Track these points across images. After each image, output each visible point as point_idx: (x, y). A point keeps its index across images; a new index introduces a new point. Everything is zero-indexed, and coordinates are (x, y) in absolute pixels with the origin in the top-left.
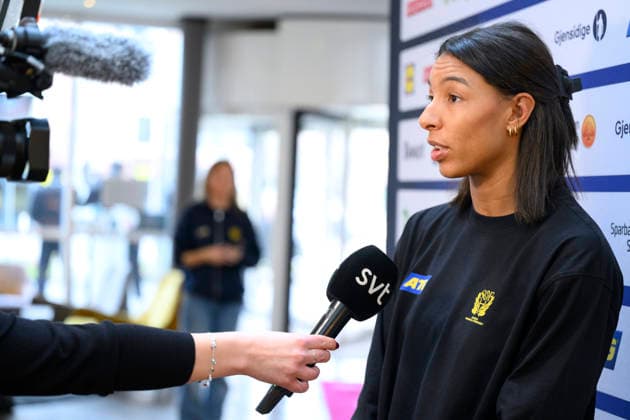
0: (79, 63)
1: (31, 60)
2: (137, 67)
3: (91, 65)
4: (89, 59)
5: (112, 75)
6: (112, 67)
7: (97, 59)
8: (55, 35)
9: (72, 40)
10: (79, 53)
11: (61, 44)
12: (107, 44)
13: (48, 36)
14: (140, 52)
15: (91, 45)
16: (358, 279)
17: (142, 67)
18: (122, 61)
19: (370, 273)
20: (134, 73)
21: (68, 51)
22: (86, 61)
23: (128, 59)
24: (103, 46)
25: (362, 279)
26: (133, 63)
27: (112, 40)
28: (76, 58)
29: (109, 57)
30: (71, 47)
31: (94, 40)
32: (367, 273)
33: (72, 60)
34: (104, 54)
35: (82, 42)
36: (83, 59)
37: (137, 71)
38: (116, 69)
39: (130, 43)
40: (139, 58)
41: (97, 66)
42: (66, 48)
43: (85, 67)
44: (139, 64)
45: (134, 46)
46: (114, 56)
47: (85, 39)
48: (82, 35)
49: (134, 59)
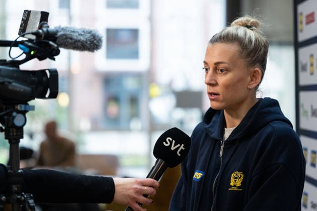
0: (71, 43)
1: (51, 43)
2: (97, 43)
3: (77, 44)
4: (76, 41)
5: (86, 48)
6: (86, 44)
7: (79, 41)
8: (60, 31)
9: (68, 33)
10: (71, 39)
11: (64, 35)
12: (83, 33)
13: (57, 31)
14: (98, 37)
15: (76, 34)
16: (164, 143)
17: (99, 43)
18: (90, 41)
19: (171, 140)
20: (95, 46)
21: (67, 38)
22: (75, 42)
23: (93, 40)
24: (82, 35)
25: (167, 143)
26: (95, 41)
27: (85, 32)
28: (70, 41)
29: (85, 40)
30: (68, 36)
31: (78, 32)
32: (169, 140)
33: (68, 42)
34: (82, 38)
35: (72, 33)
36: (73, 41)
37: (97, 45)
38: (87, 45)
39: (93, 33)
40: (97, 39)
41: (79, 44)
42: (65, 37)
43: (74, 45)
44: (97, 42)
45: (95, 34)
46: (86, 39)
47: (74, 32)
48: (73, 30)
49: (95, 40)
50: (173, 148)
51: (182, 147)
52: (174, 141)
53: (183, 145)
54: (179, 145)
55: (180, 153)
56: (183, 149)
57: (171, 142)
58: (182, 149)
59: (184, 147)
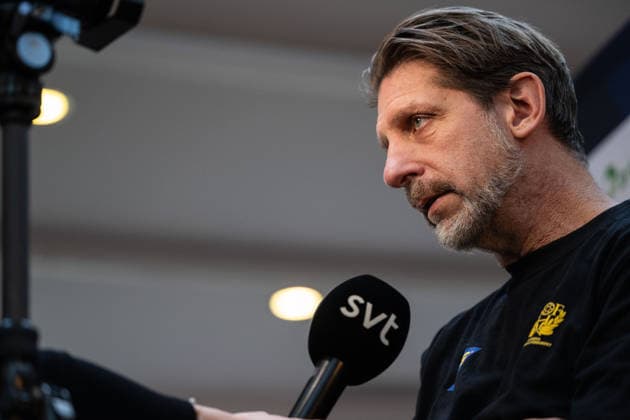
50: (368, 323)
51: (392, 322)
52: (369, 306)
53: (393, 317)
54: (383, 316)
55: (387, 336)
56: (396, 327)
57: (362, 308)
58: (392, 328)
59: (396, 321)
